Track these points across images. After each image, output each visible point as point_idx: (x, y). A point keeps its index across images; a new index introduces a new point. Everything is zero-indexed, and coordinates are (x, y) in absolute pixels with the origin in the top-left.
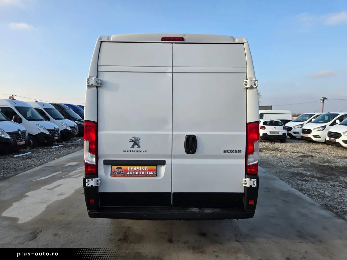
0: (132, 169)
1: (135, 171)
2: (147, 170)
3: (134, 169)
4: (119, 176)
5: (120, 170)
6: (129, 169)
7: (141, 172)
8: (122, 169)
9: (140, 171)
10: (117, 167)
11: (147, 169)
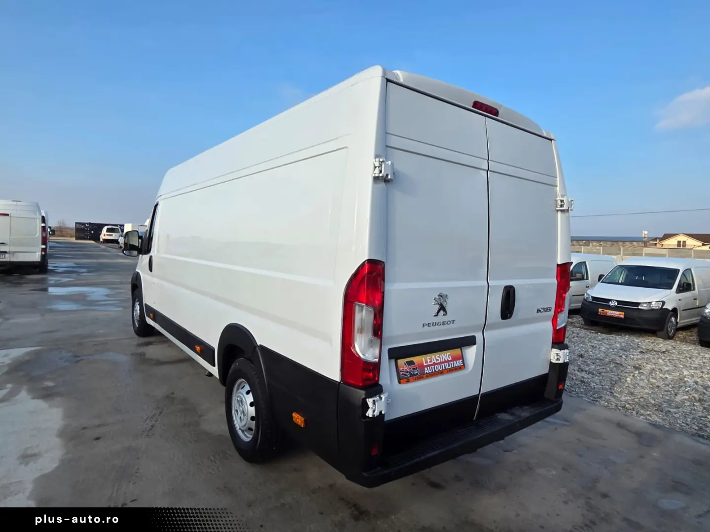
0: (430, 362)
1: (435, 364)
2: (450, 359)
3: (433, 361)
4: (415, 380)
5: (412, 367)
6: (426, 363)
7: (443, 364)
8: (414, 364)
9: (441, 363)
10: (407, 362)
11: (450, 357)
